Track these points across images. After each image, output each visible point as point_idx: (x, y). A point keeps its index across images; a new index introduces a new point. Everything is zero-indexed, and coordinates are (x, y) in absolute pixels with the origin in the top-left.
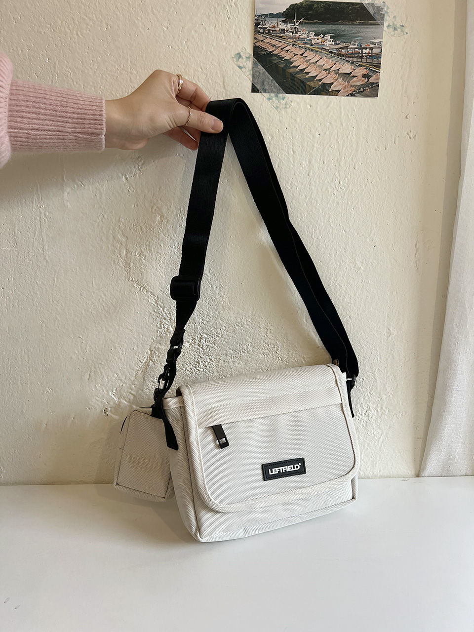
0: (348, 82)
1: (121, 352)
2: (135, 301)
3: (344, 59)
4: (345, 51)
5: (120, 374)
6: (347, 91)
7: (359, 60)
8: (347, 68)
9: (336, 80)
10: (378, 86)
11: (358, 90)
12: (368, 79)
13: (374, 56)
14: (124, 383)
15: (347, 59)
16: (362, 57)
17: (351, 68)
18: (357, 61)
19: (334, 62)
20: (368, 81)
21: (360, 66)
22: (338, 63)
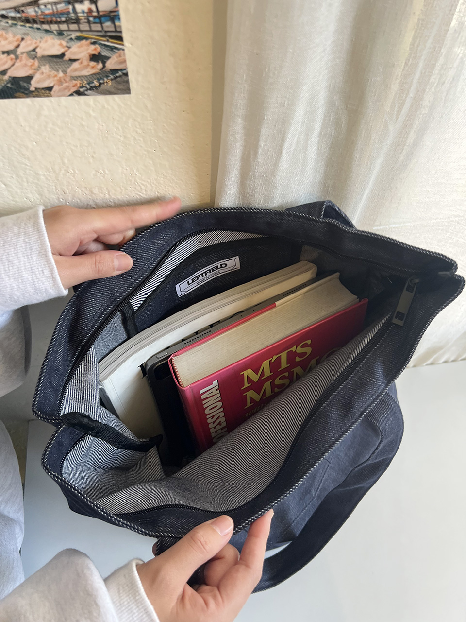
0: (65, 72)
3: (38, 29)
4: (36, 11)
6: (67, 88)
7: (74, 27)
8: (51, 45)
9: (38, 69)
10: (126, 75)
11: (89, 84)
12: (104, 63)
13: (104, 16)
15: (46, 27)
16: (77, 21)
17: (61, 45)
18: (69, 30)
19: (19, 37)
20: (104, 66)
21: (79, 39)
22: (27, 38)
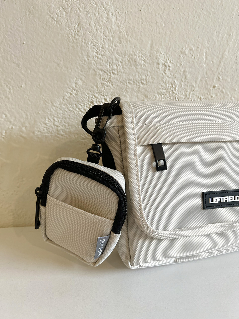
1: (8, 90)
2: (20, 29)
5: (8, 115)
14: (14, 125)
